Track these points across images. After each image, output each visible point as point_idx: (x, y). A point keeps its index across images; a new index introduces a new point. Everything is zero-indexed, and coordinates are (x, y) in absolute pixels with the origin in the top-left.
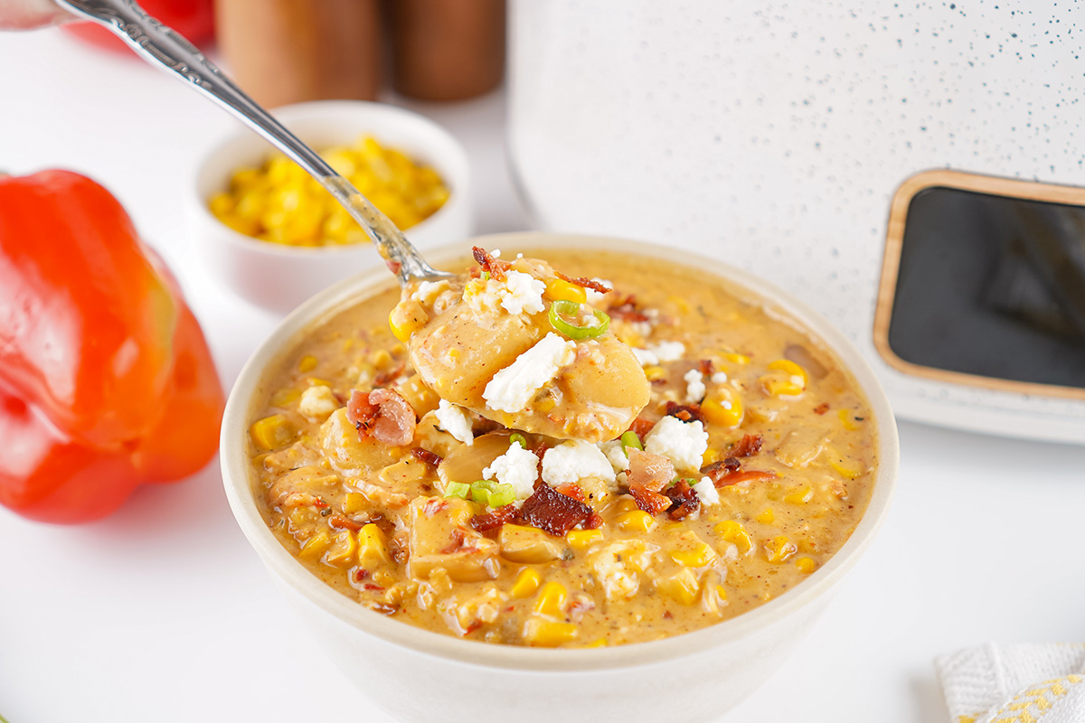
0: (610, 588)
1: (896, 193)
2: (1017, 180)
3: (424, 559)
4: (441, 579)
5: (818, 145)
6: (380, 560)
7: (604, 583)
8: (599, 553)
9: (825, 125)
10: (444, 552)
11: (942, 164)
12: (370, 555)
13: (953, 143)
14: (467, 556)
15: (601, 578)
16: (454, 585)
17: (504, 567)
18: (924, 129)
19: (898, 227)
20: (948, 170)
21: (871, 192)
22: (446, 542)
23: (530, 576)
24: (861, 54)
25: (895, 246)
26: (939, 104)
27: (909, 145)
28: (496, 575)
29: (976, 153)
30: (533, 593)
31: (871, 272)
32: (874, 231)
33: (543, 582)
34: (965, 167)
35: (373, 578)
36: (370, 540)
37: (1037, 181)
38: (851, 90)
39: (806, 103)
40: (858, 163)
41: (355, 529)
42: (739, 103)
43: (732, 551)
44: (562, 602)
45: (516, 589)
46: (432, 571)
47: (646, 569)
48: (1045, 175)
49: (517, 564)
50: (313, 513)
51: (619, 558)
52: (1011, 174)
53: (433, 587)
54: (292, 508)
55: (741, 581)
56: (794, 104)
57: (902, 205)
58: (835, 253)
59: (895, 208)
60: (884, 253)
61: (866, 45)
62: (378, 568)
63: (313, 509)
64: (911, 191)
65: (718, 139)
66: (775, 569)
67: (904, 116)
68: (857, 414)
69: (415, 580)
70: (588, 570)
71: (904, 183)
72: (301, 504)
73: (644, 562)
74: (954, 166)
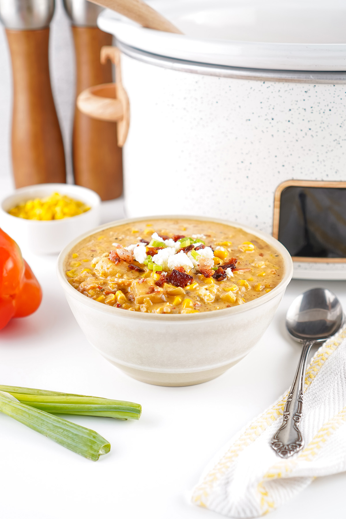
0: (206, 299)
1: (276, 191)
2: (316, 181)
3: (141, 296)
4: (148, 302)
5: (247, 177)
6: (125, 300)
7: (203, 298)
8: (199, 289)
9: (249, 170)
10: (148, 293)
11: (290, 178)
12: (122, 299)
13: (294, 170)
14: (156, 294)
15: (202, 297)
16: (153, 304)
17: (168, 297)
18: (283, 166)
19: (278, 203)
20: (293, 180)
21: (267, 192)
22: (148, 290)
23: (178, 299)
24: (260, 142)
25: (277, 211)
26: (288, 156)
27: (279, 172)
28: (166, 301)
29: (302, 173)
30: (180, 304)
31: (269, 222)
32: (270, 206)
33: (183, 300)
34: (299, 178)
35: (123, 306)
36: (120, 295)
37: (323, 181)
38: (257, 155)
39: (242, 162)
40: (262, 182)
41: (114, 293)
42: (218, 166)
43: (243, 289)
44: (191, 304)
45: (175, 302)
46: (144, 299)
47: (217, 293)
48: (325, 179)
49: (172, 296)
50: (98, 291)
51: (207, 289)
52: (314, 179)
53: (146, 305)
54: (89, 290)
55: (249, 297)
56: (238, 163)
57: (278, 195)
58: (257, 217)
59: (276, 197)
60: (274, 214)
61: (261, 138)
62: (124, 303)
63: (98, 289)
64: (281, 189)
65: (212, 181)
66: (259, 293)
67: (276, 162)
68: (276, 255)
69: (138, 305)
70: (197, 294)
71: (278, 186)
72: (93, 288)
73: (215, 291)
74: (295, 178)
